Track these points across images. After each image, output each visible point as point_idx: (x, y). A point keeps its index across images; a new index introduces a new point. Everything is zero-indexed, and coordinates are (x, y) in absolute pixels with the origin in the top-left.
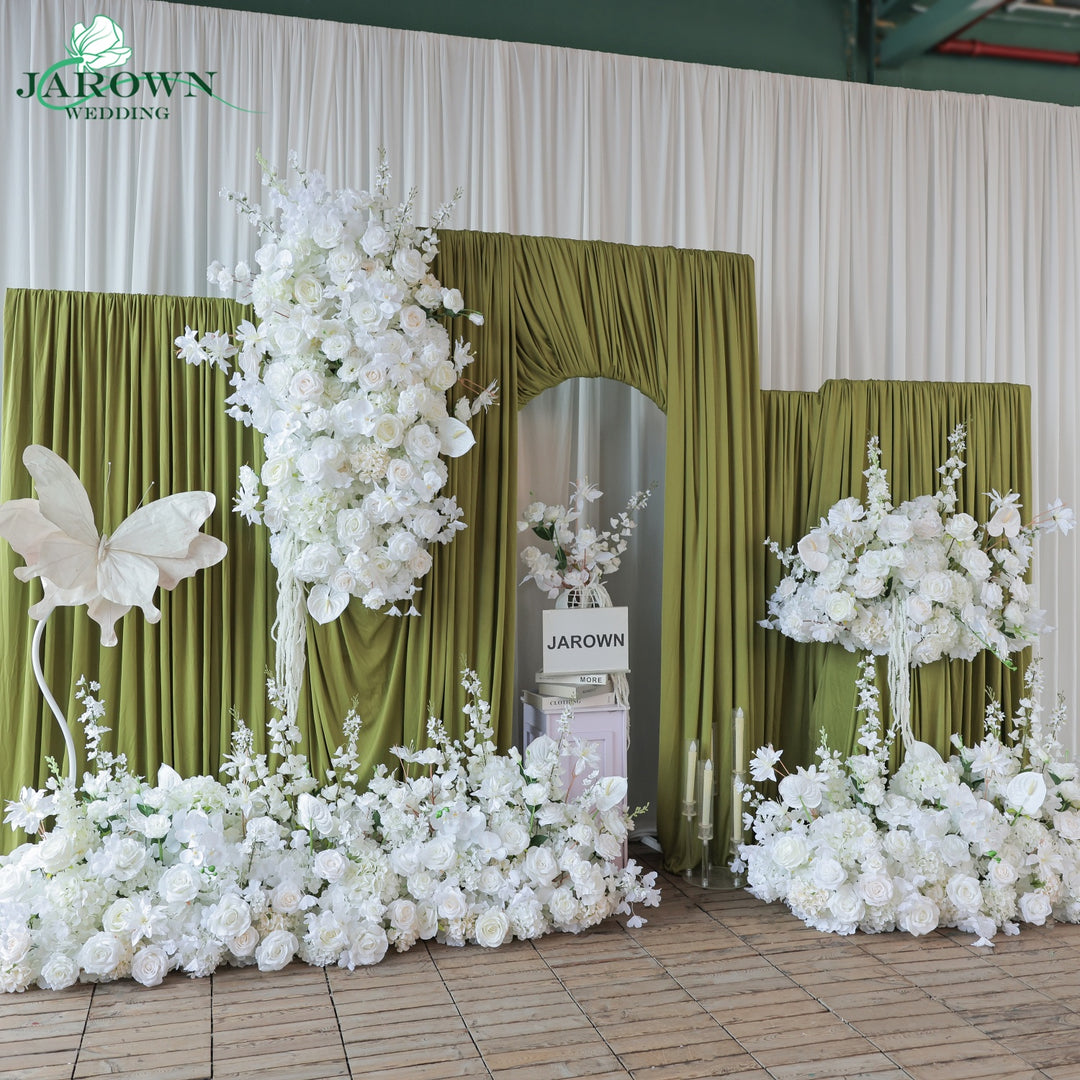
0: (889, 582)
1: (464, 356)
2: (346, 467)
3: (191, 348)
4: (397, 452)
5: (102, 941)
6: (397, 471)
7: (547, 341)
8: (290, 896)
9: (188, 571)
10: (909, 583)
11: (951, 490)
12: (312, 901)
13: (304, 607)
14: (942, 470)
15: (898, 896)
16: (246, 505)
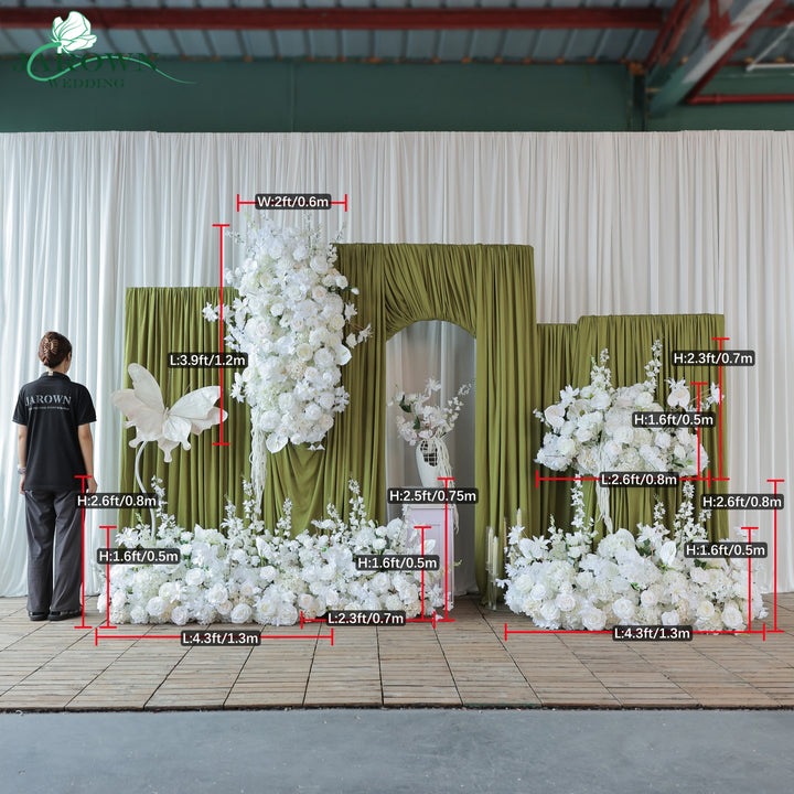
0: (600, 434)
1: (351, 311)
2: (284, 372)
3: (210, 313)
4: (311, 363)
6: (310, 373)
7: (404, 301)
8: (249, 587)
9: (207, 425)
10: (609, 434)
11: (654, 381)
12: (259, 590)
13: (264, 445)
14: (647, 367)
15: (578, 606)
16: (235, 393)
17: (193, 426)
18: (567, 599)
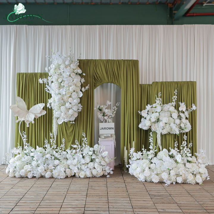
0: (158, 119)
1: (83, 80)
2: (63, 99)
3: (40, 81)
4: (70, 97)
5: (23, 170)
6: (70, 100)
7: (99, 77)
8: (51, 167)
9: (40, 115)
10: (161, 119)
11: (175, 102)
12: (54, 167)
13: (57, 122)
14: (173, 98)
15: (151, 175)
16: (48, 105)
17: (35, 116)
18: (147, 173)
